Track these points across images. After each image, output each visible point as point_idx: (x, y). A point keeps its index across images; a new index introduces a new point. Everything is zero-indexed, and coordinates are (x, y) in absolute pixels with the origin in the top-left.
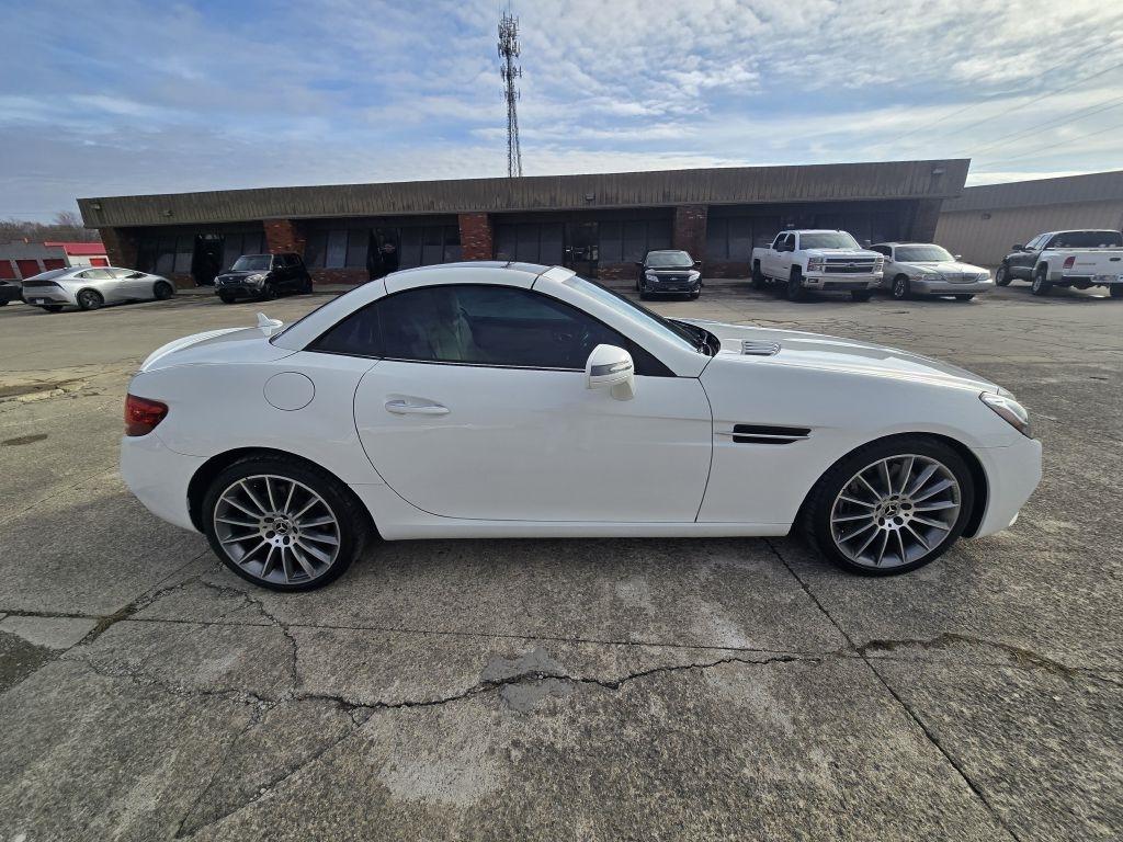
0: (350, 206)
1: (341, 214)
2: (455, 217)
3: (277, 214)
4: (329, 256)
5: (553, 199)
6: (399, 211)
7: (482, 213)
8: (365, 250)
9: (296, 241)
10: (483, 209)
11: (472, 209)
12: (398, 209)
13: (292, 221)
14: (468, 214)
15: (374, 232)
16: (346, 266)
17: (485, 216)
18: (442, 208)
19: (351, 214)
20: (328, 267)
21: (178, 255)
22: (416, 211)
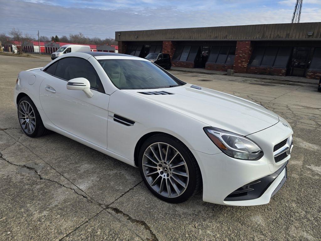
0: (194, 37)
1: (190, 40)
2: (235, 42)
3: (168, 39)
4: (182, 56)
5: (288, 35)
6: (212, 39)
7: (248, 41)
8: (195, 54)
9: (172, 49)
10: (250, 39)
11: (244, 39)
12: (211, 38)
13: (172, 42)
14: (242, 41)
15: (201, 47)
16: (187, 60)
17: (250, 42)
18: (230, 38)
19: (193, 40)
20: (180, 60)
21: (136, 52)
22: (219, 39)
